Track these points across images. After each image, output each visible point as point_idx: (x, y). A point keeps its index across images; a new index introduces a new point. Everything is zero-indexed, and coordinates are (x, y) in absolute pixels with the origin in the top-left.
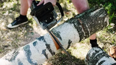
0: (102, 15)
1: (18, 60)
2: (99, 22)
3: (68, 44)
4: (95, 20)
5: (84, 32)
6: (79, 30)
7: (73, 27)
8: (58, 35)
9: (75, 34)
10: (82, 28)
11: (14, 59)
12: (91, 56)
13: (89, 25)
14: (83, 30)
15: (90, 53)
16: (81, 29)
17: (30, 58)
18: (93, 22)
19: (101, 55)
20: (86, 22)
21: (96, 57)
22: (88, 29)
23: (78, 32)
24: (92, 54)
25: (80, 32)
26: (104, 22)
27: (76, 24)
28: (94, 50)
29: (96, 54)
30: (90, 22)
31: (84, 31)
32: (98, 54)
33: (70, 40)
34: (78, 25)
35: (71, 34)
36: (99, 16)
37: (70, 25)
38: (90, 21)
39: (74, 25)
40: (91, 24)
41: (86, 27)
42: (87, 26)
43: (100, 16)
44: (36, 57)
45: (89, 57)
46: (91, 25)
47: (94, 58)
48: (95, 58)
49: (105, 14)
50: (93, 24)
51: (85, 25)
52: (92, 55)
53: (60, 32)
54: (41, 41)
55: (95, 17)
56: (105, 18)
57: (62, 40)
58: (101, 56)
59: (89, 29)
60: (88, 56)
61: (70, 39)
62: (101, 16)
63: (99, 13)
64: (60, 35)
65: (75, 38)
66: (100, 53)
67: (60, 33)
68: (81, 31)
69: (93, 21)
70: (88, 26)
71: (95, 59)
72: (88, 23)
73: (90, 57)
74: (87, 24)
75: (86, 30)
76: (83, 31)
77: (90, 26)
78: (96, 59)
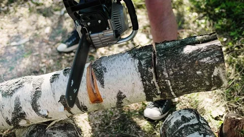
0: (208, 58)
1: (17, 99)
2: (198, 73)
3: (116, 99)
4: (187, 66)
5: (157, 85)
6: (144, 77)
7: (135, 66)
8: (100, 74)
9: (136, 83)
10: (154, 74)
11: (11, 95)
12: (171, 126)
13: (172, 72)
14: (154, 80)
15: (170, 120)
16: (150, 76)
17: (37, 102)
18: (181, 70)
19: (193, 127)
20: (166, 65)
21: (180, 132)
22: (166, 81)
23: (143, 80)
24: (175, 123)
25: (147, 83)
26: (212, 76)
27: (143, 62)
28: (180, 114)
29: (182, 123)
30: (176, 67)
31: (156, 83)
32: (186, 124)
33: (121, 93)
34: (147, 67)
35: (125, 81)
36: (201, 59)
37: (132, 60)
38: (175, 64)
39: (140, 63)
40: (176, 72)
41: (162, 74)
42: (165, 74)
43: (202, 61)
44: (47, 103)
45: (167, 128)
46: (175, 74)
47: (176, 133)
48: (178, 133)
49: (217, 60)
50: (182, 74)
51: (162, 71)
52: (174, 126)
53: (107, 70)
54: (66, 76)
55: (190, 59)
56: (216, 67)
57: (105, 86)
58: (189, 130)
59: (171, 82)
60: (166, 125)
61: (122, 91)
62: (205, 60)
63: (202, 52)
64: (104, 76)
65: (133, 91)
66: (191, 124)
67: (106, 72)
68: (150, 81)
69: (183, 67)
70: (168, 74)
71: (176, 135)
72: (171, 67)
73: (170, 129)
74: (167, 69)
75: (163, 82)
76: (154, 82)
77: (172, 75)
78: (179, 135)
